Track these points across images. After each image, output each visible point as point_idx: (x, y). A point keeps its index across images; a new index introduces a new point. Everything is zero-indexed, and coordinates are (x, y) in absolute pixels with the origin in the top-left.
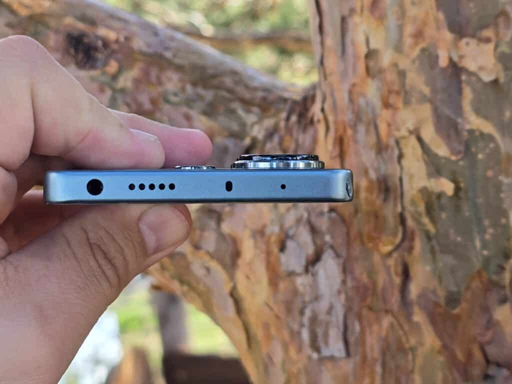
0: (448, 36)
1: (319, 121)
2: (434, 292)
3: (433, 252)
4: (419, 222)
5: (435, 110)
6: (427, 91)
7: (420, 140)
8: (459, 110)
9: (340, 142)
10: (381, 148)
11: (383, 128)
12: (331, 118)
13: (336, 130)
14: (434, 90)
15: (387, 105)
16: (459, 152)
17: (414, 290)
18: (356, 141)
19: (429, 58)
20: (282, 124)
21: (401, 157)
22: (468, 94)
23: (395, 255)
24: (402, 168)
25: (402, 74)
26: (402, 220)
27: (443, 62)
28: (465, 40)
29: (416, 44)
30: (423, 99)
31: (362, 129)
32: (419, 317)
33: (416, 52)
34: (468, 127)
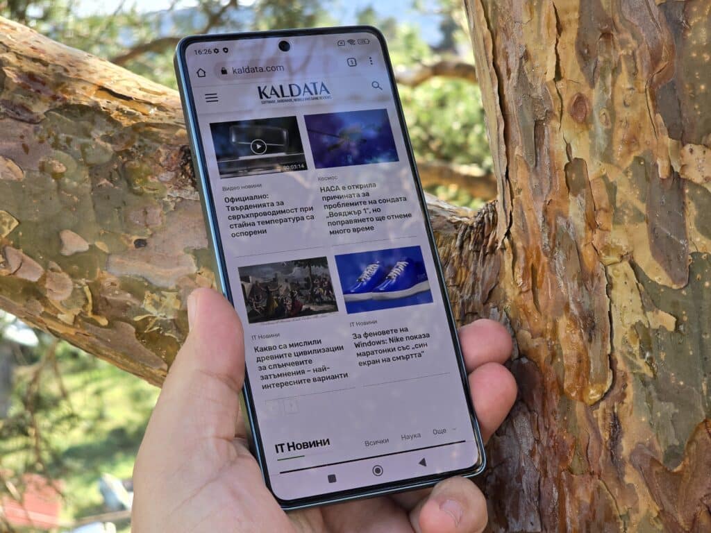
0: (668, 141)
1: (503, 249)
2: (651, 447)
3: (649, 399)
4: (632, 365)
5: (653, 231)
6: (642, 207)
7: (633, 266)
8: (681, 230)
9: (532, 272)
10: (585, 278)
11: (588, 253)
12: (519, 244)
13: (527, 259)
14: (650, 207)
15: (592, 225)
16: (682, 280)
17: (626, 447)
18: (553, 271)
19: (644, 168)
20: (455, 254)
21: (610, 287)
22: (692, 210)
23: (602, 405)
24: (611, 301)
25: (612, 189)
26: (612, 363)
27: (662, 172)
28: (688, 147)
29: (630, 152)
30: (638, 217)
31: (560, 256)
32: (632, 477)
33: (630, 161)
34: (693, 250)
